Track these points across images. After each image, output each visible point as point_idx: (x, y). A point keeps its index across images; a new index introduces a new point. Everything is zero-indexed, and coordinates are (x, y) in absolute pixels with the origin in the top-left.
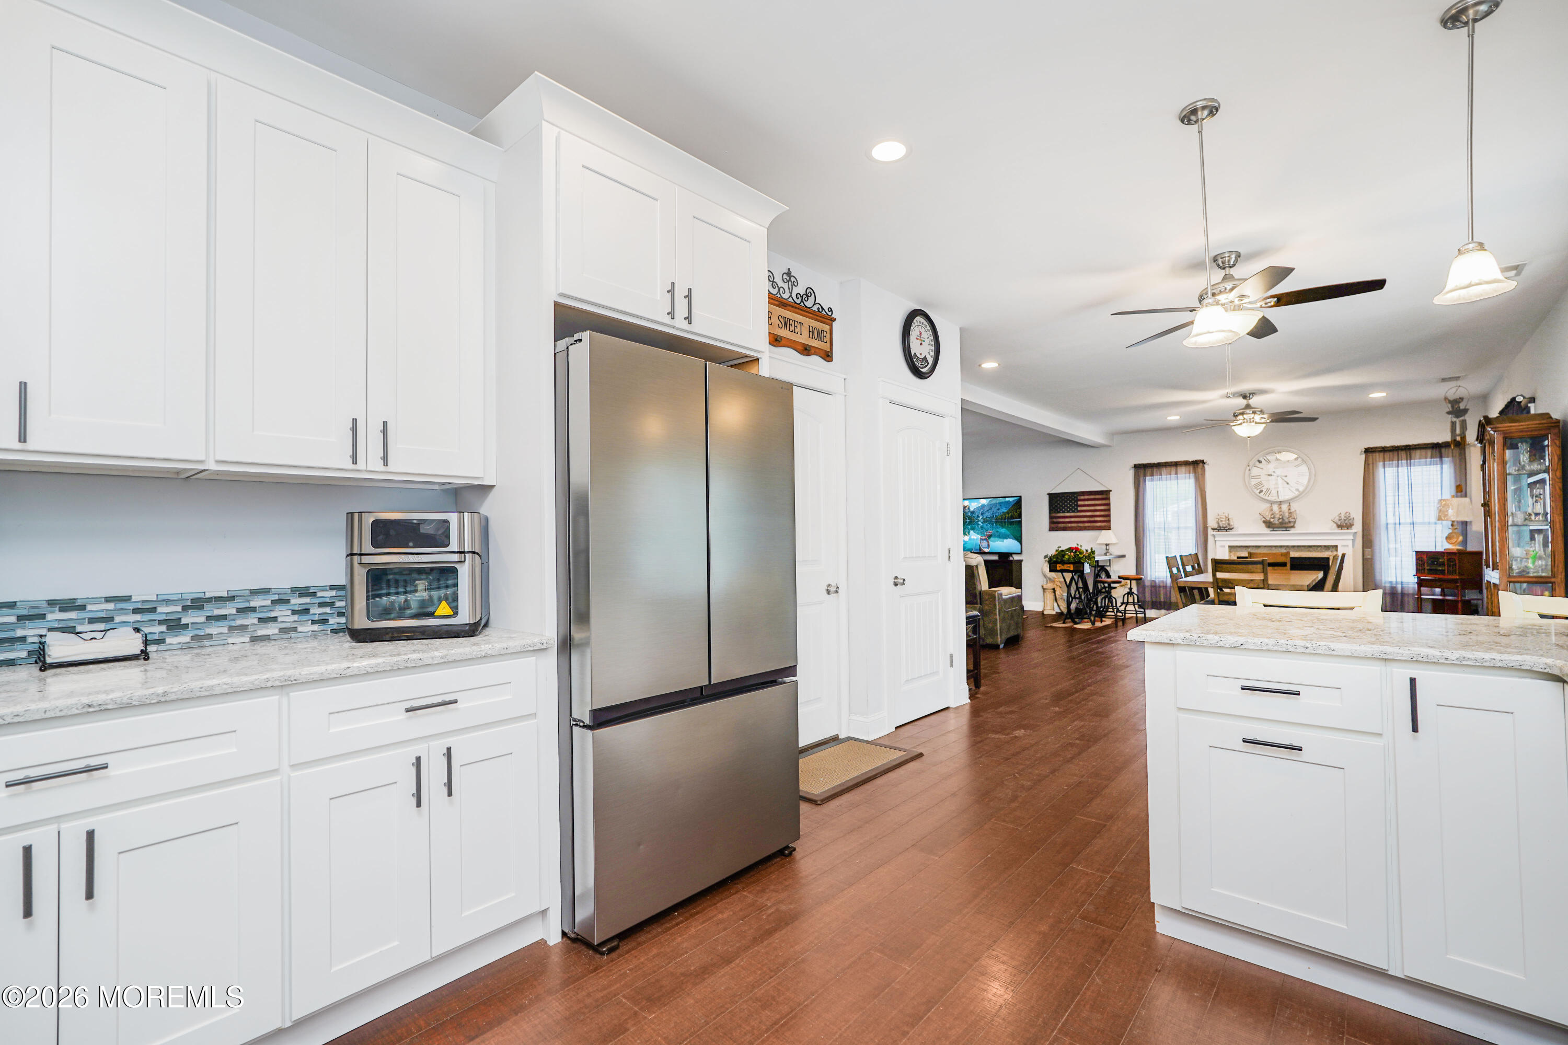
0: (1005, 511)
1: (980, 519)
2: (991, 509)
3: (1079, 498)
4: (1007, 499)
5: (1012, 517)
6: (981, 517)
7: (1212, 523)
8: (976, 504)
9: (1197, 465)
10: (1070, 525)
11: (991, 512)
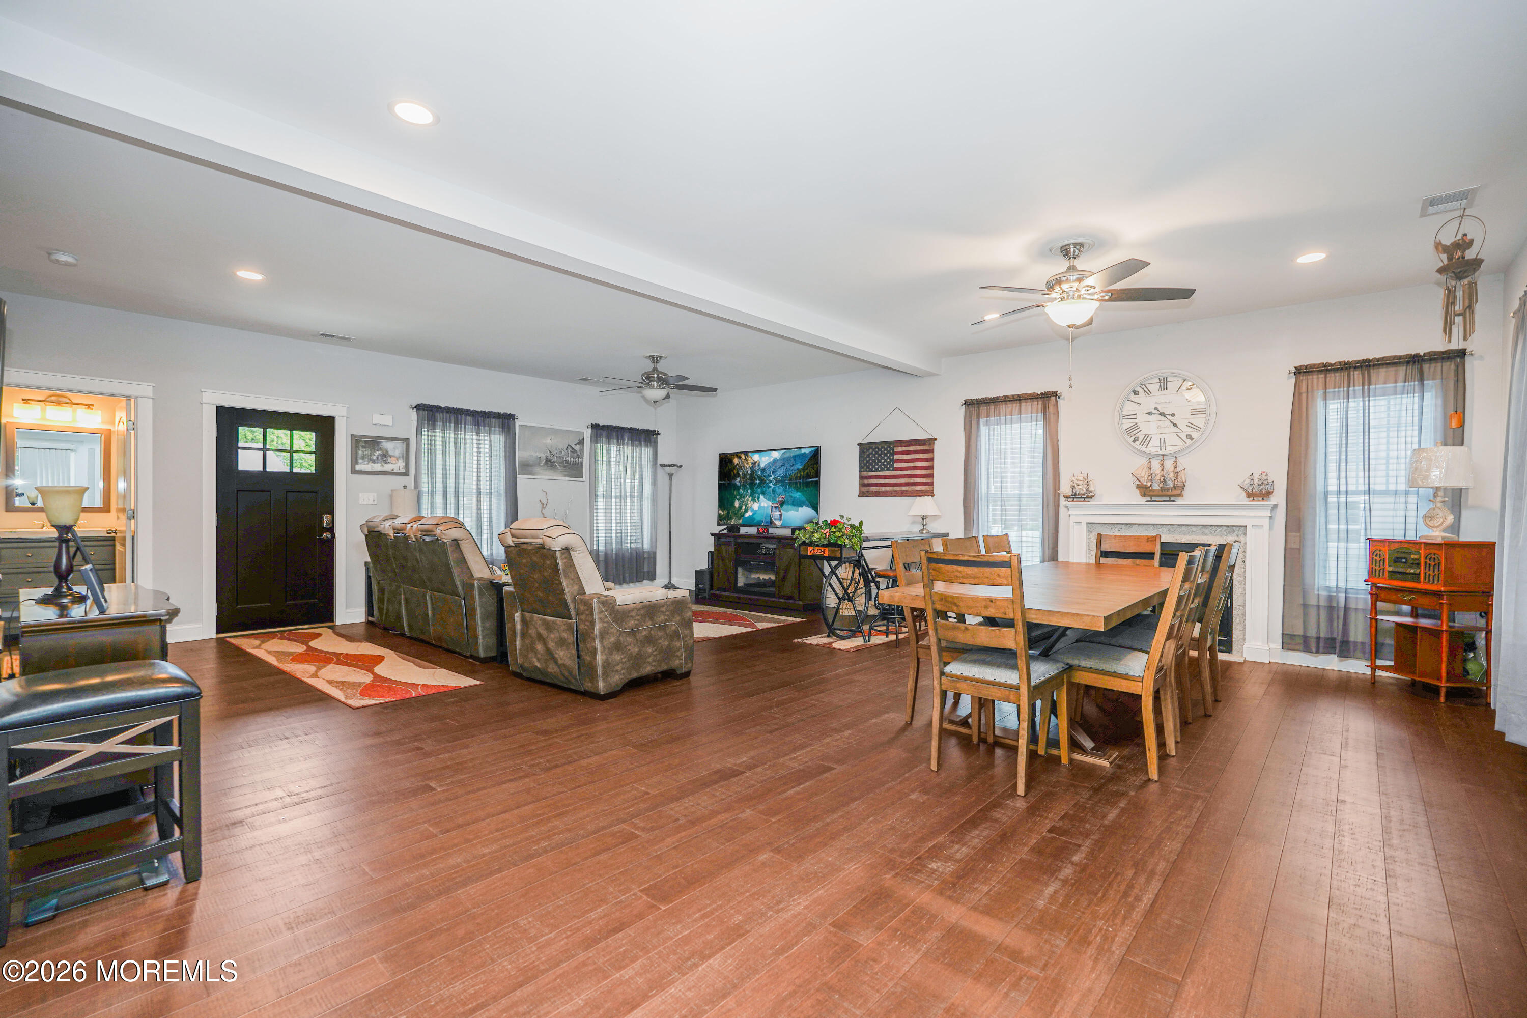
0: (800, 467)
1: (771, 478)
2: (783, 465)
3: (897, 449)
4: (803, 451)
5: (808, 476)
6: (773, 477)
7: (1065, 489)
8: (767, 458)
9: (1047, 400)
10: (883, 489)
11: (783, 469)
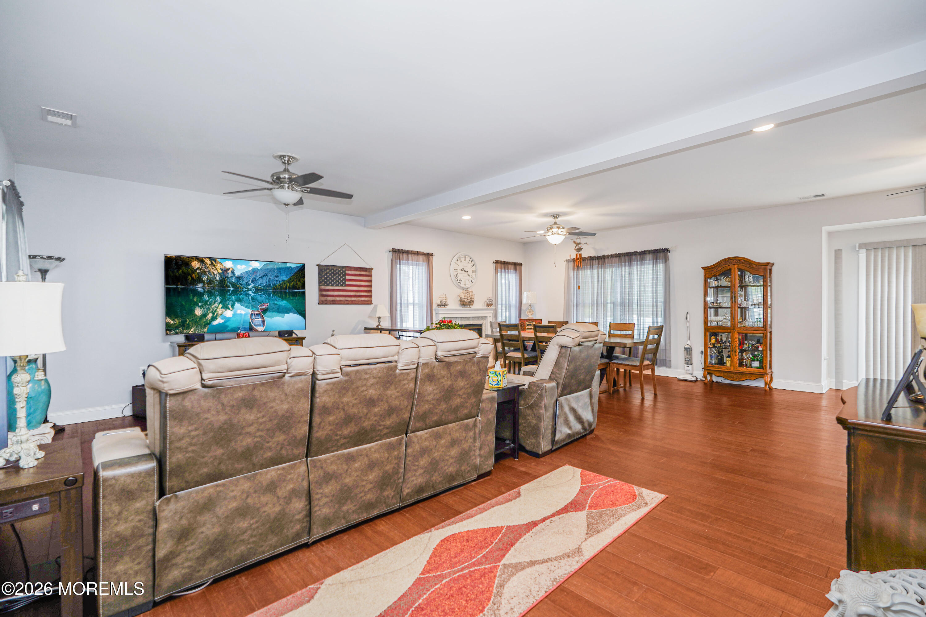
0: (286, 279)
1: (250, 287)
2: (266, 275)
3: (347, 272)
4: (286, 265)
5: (294, 287)
6: (253, 285)
7: (436, 301)
8: (244, 266)
9: (428, 256)
10: (338, 299)
11: (266, 279)
